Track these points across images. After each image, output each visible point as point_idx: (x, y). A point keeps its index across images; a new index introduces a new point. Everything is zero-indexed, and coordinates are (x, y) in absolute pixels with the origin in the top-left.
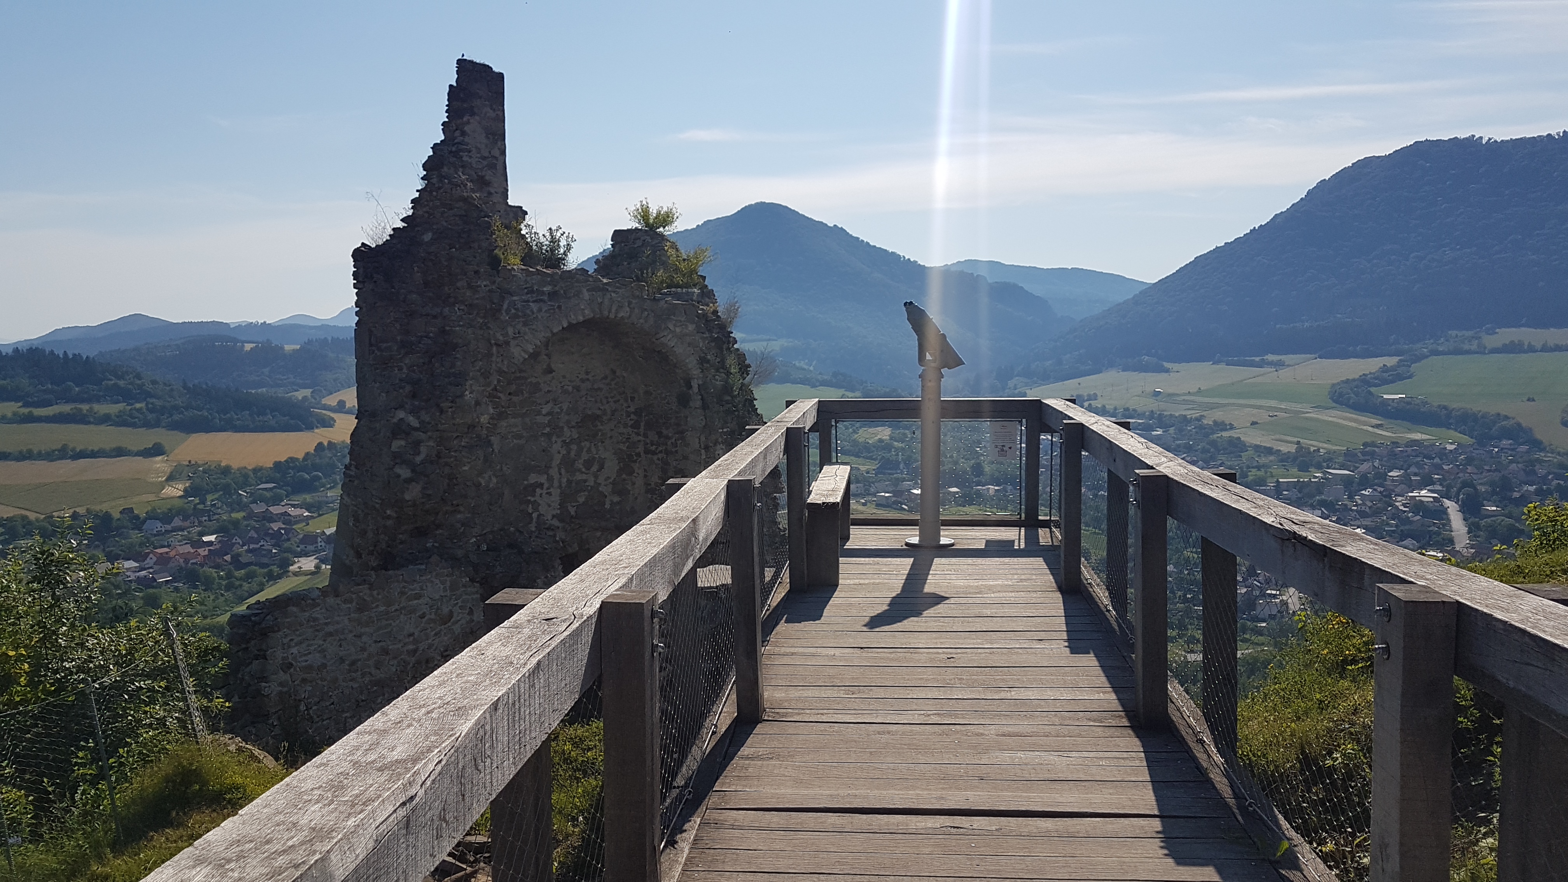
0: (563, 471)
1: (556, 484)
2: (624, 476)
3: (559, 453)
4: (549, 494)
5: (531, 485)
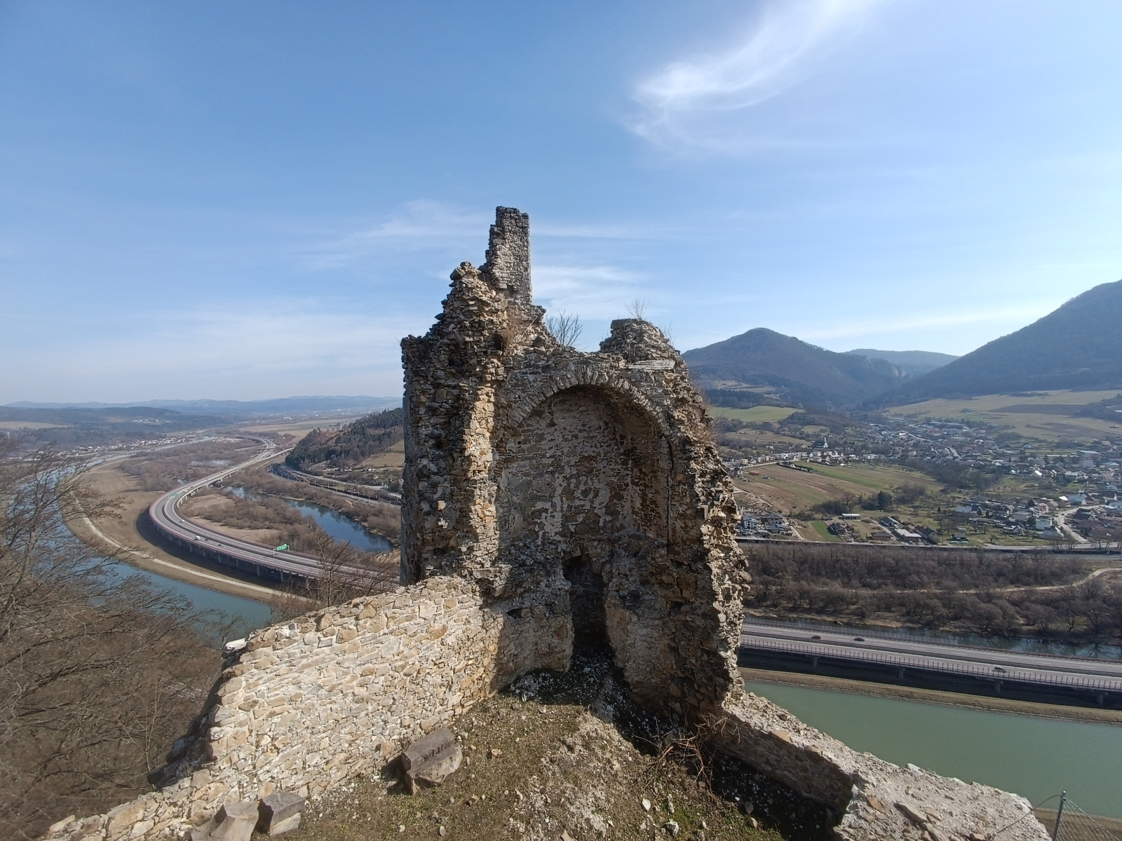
0: (564, 499)
1: (558, 509)
2: (615, 501)
3: (561, 485)
4: (553, 517)
5: (538, 511)
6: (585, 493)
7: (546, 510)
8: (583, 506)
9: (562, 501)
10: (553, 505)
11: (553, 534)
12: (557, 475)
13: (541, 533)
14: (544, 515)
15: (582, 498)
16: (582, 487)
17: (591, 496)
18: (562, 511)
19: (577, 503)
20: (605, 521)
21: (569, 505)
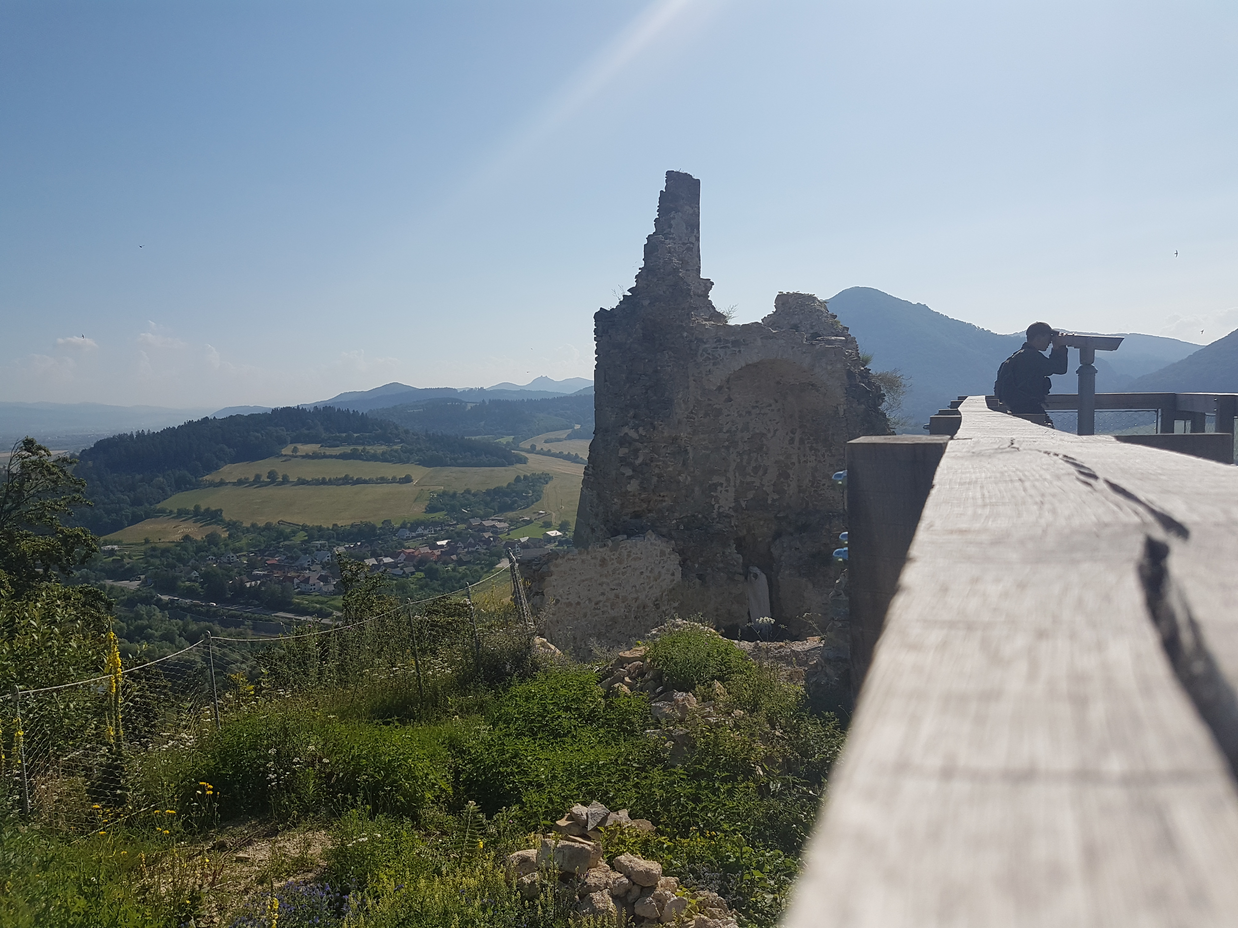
0: (737, 474)
1: (732, 484)
2: (782, 479)
3: (734, 461)
4: (727, 491)
5: (714, 484)
6: (756, 469)
7: (721, 484)
8: (754, 482)
9: (735, 477)
10: (728, 480)
11: (727, 508)
12: (731, 450)
13: (716, 506)
14: (719, 488)
15: (752, 474)
16: (753, 464)
17: (761, 473)
18: (735, 486)
19: (749, 479)
20: (773, 500)
21: (741, 481)
